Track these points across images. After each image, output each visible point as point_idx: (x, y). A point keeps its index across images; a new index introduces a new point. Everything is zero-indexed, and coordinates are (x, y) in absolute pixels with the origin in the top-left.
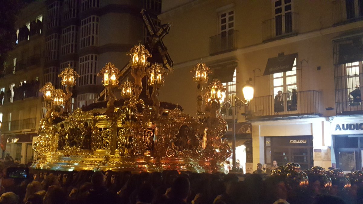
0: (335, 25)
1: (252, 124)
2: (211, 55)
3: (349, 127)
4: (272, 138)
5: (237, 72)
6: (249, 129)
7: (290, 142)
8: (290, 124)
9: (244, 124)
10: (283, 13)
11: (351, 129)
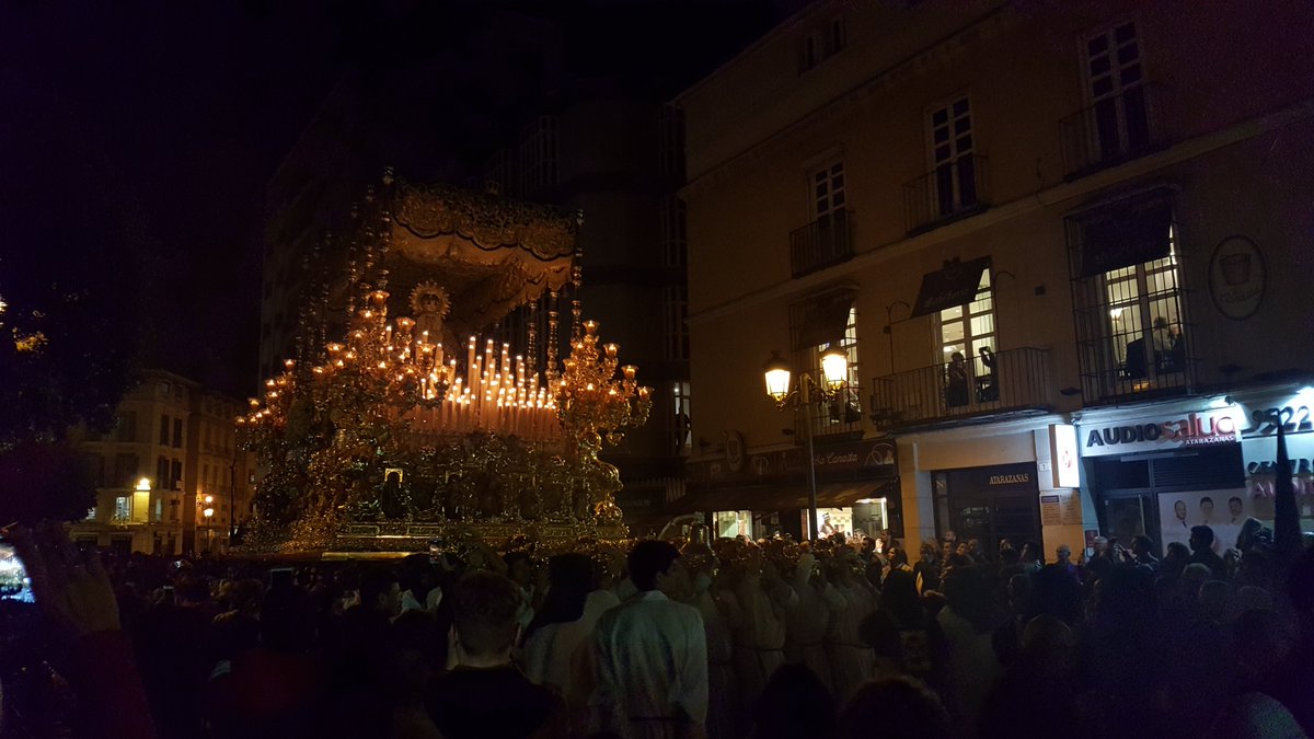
0: (1070, 178)
1: (899, 441)
2: (796, 276)
3: (1121, 435)
4: (949, 473)
5: (857, 314)
6: (890, 453)
7: (992, 482)
8: (985, 435)
9: (879, 442)
10: (954, 156)
11: (1125, 441)
